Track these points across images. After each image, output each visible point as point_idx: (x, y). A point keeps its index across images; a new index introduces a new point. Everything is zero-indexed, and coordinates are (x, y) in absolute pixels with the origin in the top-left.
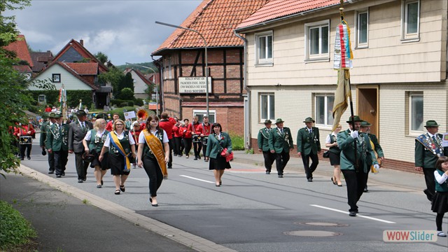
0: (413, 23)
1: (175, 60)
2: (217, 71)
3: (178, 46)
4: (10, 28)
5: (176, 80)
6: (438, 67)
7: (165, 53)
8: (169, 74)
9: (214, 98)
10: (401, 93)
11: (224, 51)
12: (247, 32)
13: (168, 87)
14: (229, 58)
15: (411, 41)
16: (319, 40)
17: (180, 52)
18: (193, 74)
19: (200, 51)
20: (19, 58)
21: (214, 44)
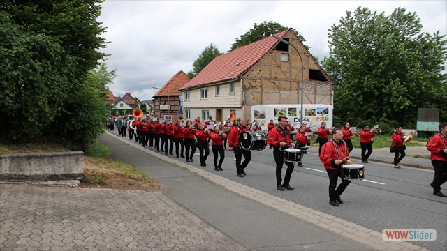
0: (232, 90)
1: (159, 99)
2: (173, 103)
3: (160, 95)
4: (108, 90)
5: (159, 106)
6: (240, 103)
7: (156, 97)
8: (157, 104)
9: (172, 112)
10: (229, 110)
11: (175, 96)
12: (182, 91)
13: (157, 108)
14: (176, 99)
15: (232, 95)
16: (204, 94)
17: (160, 97)
18: (165, 104)
19: (167, 97)
20: (109, 99)
21: (172, 94)
